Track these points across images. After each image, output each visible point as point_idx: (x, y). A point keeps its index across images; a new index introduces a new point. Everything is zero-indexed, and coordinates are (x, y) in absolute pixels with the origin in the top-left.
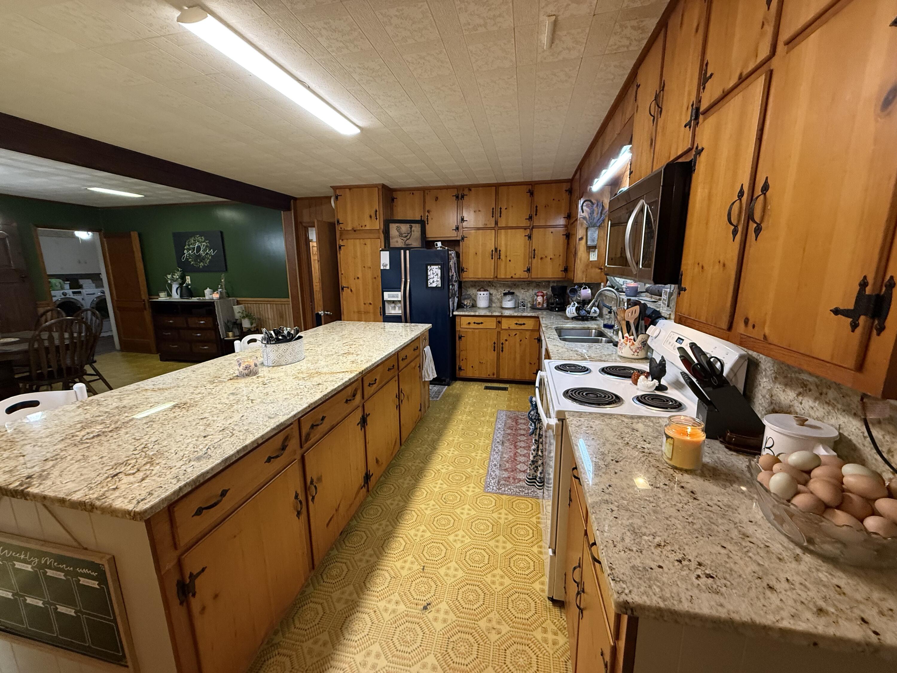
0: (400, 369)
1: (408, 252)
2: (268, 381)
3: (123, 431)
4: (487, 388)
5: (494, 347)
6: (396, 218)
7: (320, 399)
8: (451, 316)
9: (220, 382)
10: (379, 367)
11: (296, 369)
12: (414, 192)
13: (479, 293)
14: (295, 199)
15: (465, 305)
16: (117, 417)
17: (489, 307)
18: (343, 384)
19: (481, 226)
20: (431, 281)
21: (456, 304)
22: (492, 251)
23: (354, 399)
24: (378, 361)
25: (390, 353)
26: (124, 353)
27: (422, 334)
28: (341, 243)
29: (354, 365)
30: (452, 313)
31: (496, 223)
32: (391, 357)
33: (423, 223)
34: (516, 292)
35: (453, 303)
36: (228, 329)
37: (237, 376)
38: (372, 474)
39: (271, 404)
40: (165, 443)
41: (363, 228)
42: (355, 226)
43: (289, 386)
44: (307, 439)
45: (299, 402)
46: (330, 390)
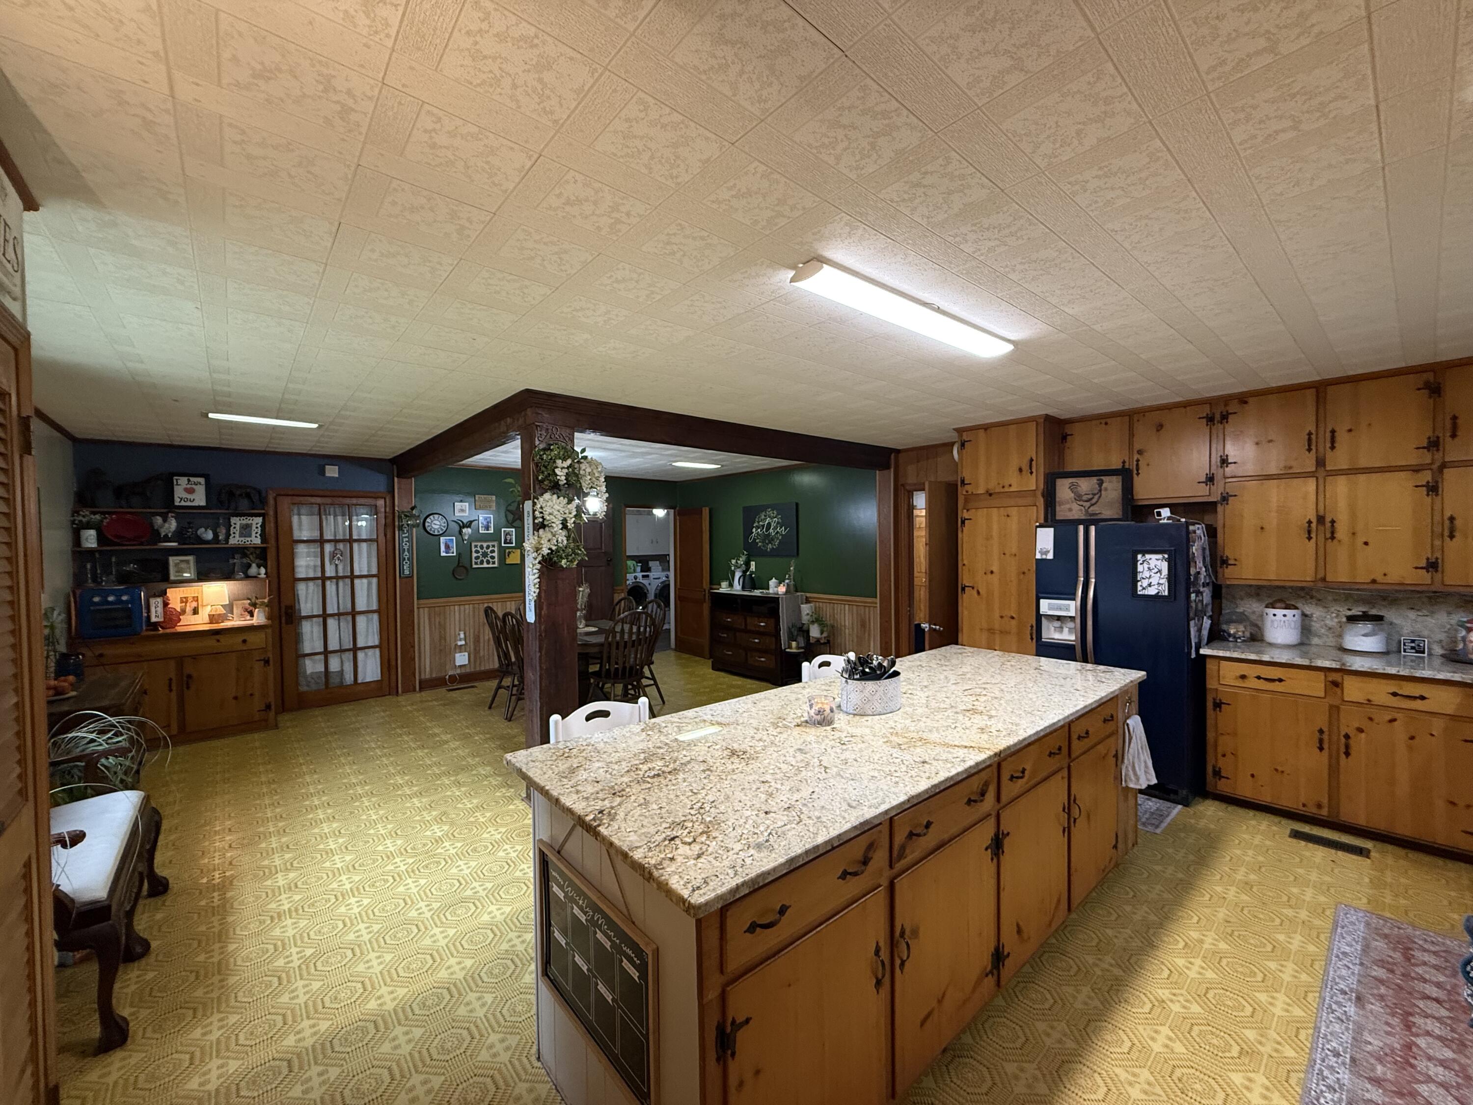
0: (1073, 756)
1: (1093, 529)
2: (847, 739)
3: (681, 776)
4: (1296, 835)
5: (1321, 741)
6: (1069, 469)
7: (926, 791)
8: (1193, 656)
9: (786, 727)
10: (1032, 747)
11: (887, 726)
12: (1109, 421)
13: (1271, 611)
14: (898, 451)
15: (1230, 635)
16: (676, 754)
17: (1302, 645)
18: (966, 770)
19: (1273, 470)
20: (1145, 583)
21: (1205, 633)
22: (1310, 522)
23: (982, 801)
24: (1030, 736)
25: (1054, 724)
26: (679, 653)
27: (1124, 691)
28: (966, 515)
29: (985, 737)
30: (1197, 651)
31: (1320, 463)
32: (1056, 731)
33: (1126, 475)
34: (1390, 615)
35: (1199, 630)
36: (792, 638)
37: (806, 722)
38: (1009, 954)
39: (852, 782)
40: (722, 808)
41: (1006, 489)
42: (990, 487)
43: (879, 755)
44: (901, 856)
45: (893, 789)
46: (943, 779)
